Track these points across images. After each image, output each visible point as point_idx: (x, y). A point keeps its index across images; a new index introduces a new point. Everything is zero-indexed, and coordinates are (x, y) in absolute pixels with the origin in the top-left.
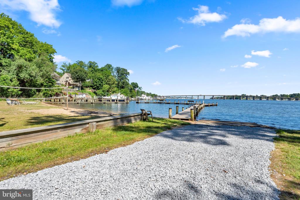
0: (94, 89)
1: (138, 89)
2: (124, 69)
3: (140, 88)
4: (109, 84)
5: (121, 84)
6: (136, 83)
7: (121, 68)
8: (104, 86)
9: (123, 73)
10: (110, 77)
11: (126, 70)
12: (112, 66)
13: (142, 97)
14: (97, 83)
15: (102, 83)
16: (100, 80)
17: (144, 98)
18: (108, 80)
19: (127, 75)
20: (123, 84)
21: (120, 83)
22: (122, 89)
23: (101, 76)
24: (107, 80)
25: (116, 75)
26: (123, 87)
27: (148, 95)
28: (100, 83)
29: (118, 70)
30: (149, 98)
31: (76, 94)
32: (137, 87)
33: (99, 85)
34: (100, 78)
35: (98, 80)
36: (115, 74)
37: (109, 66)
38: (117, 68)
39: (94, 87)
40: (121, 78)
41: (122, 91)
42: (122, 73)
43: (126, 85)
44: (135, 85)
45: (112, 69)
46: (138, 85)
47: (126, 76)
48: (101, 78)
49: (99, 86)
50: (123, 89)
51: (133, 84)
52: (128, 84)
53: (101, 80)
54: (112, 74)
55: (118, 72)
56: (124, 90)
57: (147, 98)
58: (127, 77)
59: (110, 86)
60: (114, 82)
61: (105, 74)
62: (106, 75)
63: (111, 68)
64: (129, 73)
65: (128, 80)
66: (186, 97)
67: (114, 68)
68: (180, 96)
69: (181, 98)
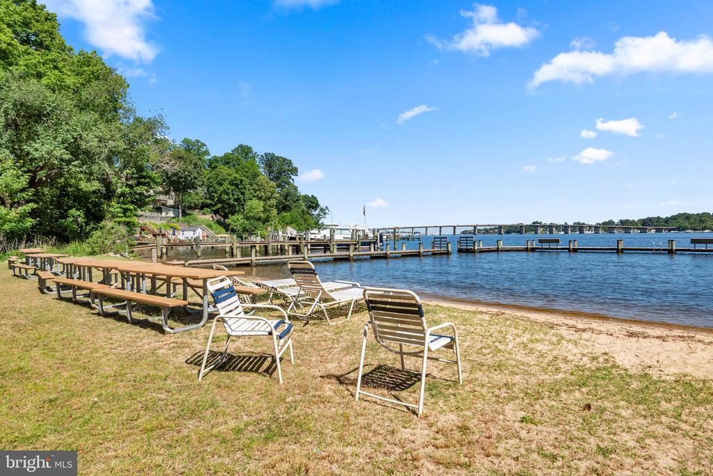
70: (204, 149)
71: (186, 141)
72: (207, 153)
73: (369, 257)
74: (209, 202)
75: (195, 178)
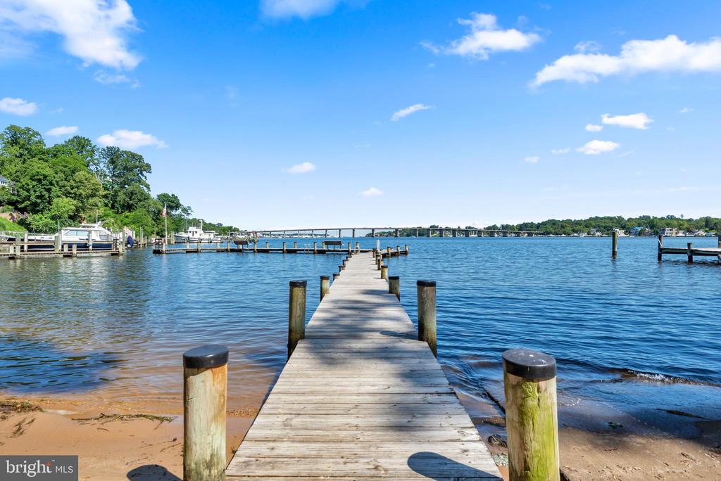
0: (23, 210)
1: (179, 212)
2: (133, 156)
3: (184, 210)
5: (121, 197)
7: (121, 150)
8: (55, 200)
9: (129, 165)
10: (80, 175)
11: (140, 159)
12: (93, 143)
13: (190, 235)
15: (49, 190)
17: (197, 236)
18: (73, 183)
19: (144, 172)
20: (130, 198)
21: (119, 194)
23: (47, 172)
24: (69, 184)
26: (129, 207)
27: (208, 227)
28: (40, 190)
29: (113, 155)
30: (212, 236)
32: (178, 206)
33: (39, 197)
34: (41, 177)
35: (35, 183)
37: (82, 143)
38: (110, 149)
39: (20, 206)
40: (122, 179)
41: (127, 217)
43: (140, 201)
44: (172, 202)
45: (93, 151)
47: (142, 174)
49: (39, 201)
50: (129, 212)
52: (147, 198)
55: (112, 162)
56: (132, 214)
57: (206, 236)
58: (143, 178)
61: (64, 164)
62: (66, 167)
64: (148, 166)
65: (148, 186)
66: (310, 232)
67: (100, 151)
68: (297, 232)
69: (300, 235)
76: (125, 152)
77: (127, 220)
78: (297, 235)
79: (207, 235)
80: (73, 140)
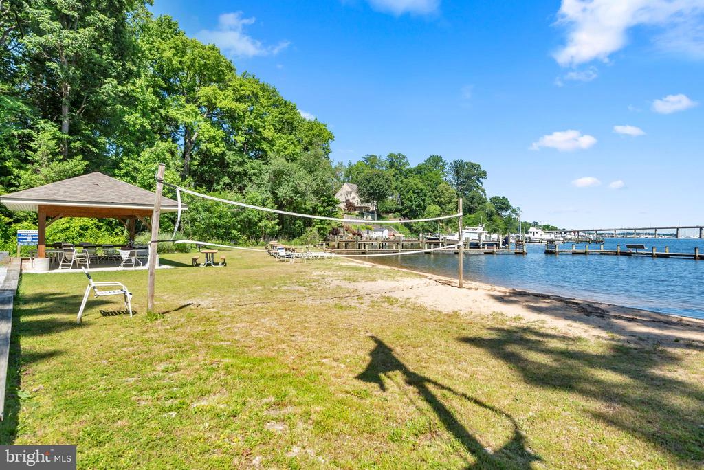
0: (405, 216)
1: (509, 212)
2: (473, 165)
3: (514, 211)
4: (440, 204)
6: (503, 197)
7: (464, 161)
8: (428, 208)
9: (470, 173)
10: (442, 186)
11: (478, 167)
12: (444, 159)
13: (531, 235)
14: (411, 201)
15: (423, 200)
16: (418, 193)
17: (537, 236)
18: (436, 193)
19: (481, 179)
20: (471, 202)
22: (468, 215)
23: (421, 186)
24: (434, 194)
25: (452, 179)
26: (470, 210)
27: (548, 229)
28: (418, 200)
29: (458, 168)
30: (553, 236)
31: (368, 229)
32: (508, 207)
33: (418, 206)
34: (420, 191)
35: (415, 195)
36: (450, 177)
37: (436, 161)
38: (456, 162)
39: (403, 213)
40: (464, 187)
41: (469, 219)
42: (468, 175)
43: (479, 204)
44: (502, 204)
45: (443, 166)
46: (511, 204)
47: (479, 181)
48: (422, 190)
49: (417, 209)
50: (470, 214)
51: (495, 200)
52: (484, 202)
53: (421, 194)
54: (444, 179)
55: (457, 173)
56: (473, 216)
57: (547, 237)
58: (480, 184)
59: (442, 208)
60: (452, 198)
61: (430, 179)
62: (431, 181)
63: (440, 164)
64: (484, 173)
65: (484, 191)
66: (653, 231)
67: (449, 164)
68: (633, 231)
69: (637, 234)
70: (404, 161)
71: (391, 155)
72: (407, 163)
73: (483, 253)
74: (400, 207)
75: (386, 190)
76: (467, 163)
77: (470, 222)
78: (633, 234)
79: (548, 235)
80: (429, 159)
